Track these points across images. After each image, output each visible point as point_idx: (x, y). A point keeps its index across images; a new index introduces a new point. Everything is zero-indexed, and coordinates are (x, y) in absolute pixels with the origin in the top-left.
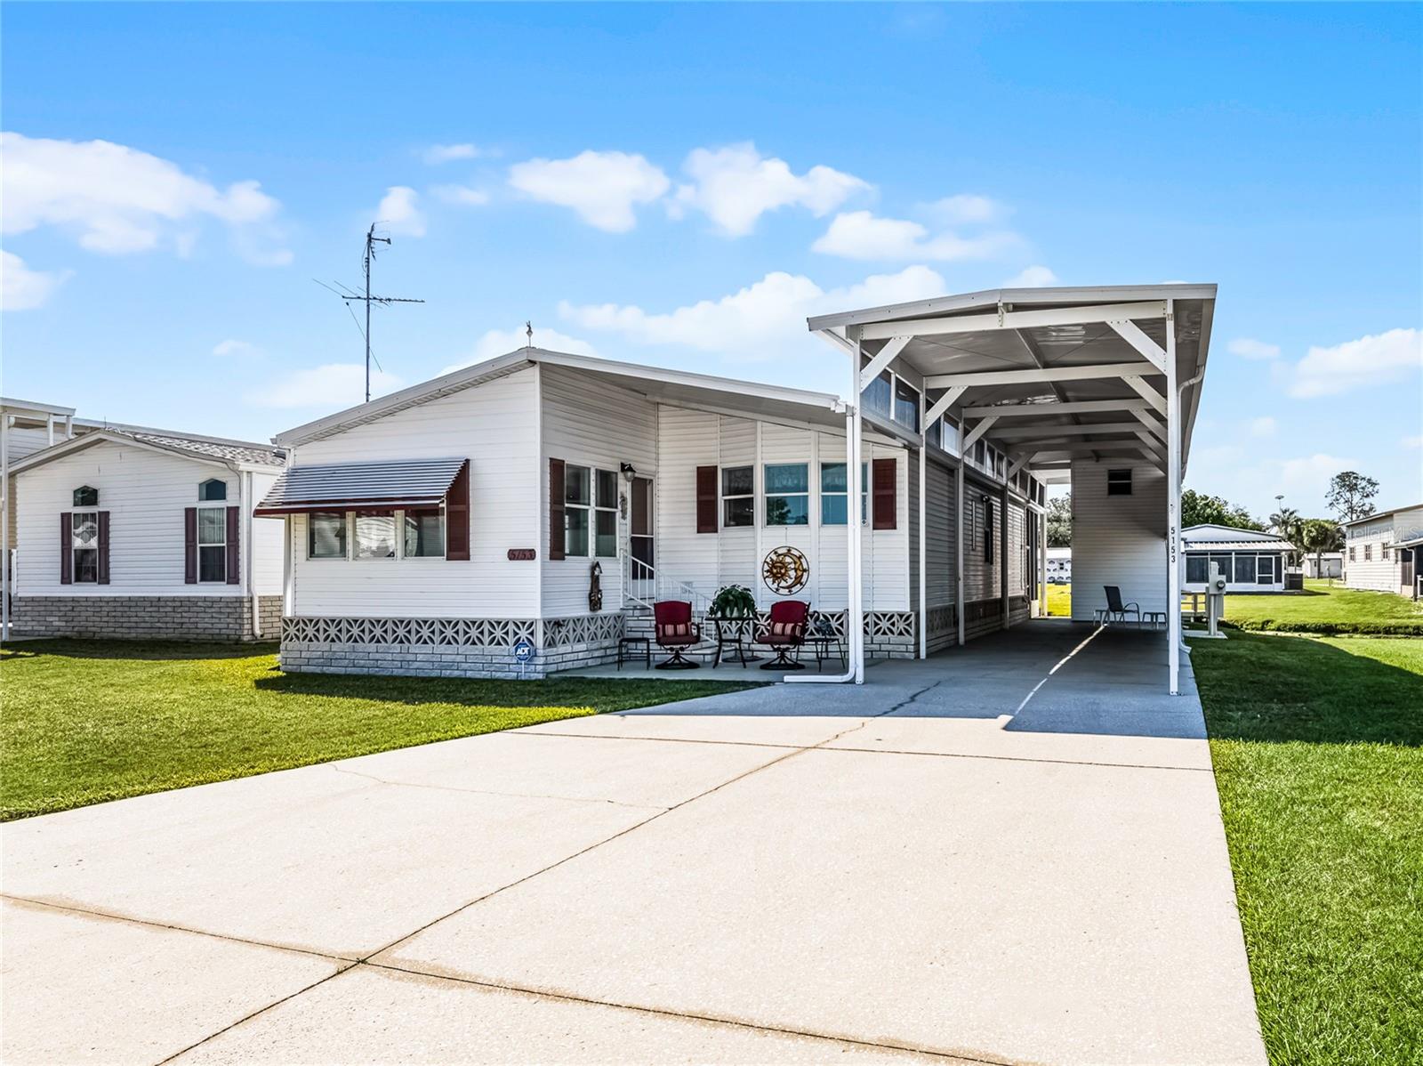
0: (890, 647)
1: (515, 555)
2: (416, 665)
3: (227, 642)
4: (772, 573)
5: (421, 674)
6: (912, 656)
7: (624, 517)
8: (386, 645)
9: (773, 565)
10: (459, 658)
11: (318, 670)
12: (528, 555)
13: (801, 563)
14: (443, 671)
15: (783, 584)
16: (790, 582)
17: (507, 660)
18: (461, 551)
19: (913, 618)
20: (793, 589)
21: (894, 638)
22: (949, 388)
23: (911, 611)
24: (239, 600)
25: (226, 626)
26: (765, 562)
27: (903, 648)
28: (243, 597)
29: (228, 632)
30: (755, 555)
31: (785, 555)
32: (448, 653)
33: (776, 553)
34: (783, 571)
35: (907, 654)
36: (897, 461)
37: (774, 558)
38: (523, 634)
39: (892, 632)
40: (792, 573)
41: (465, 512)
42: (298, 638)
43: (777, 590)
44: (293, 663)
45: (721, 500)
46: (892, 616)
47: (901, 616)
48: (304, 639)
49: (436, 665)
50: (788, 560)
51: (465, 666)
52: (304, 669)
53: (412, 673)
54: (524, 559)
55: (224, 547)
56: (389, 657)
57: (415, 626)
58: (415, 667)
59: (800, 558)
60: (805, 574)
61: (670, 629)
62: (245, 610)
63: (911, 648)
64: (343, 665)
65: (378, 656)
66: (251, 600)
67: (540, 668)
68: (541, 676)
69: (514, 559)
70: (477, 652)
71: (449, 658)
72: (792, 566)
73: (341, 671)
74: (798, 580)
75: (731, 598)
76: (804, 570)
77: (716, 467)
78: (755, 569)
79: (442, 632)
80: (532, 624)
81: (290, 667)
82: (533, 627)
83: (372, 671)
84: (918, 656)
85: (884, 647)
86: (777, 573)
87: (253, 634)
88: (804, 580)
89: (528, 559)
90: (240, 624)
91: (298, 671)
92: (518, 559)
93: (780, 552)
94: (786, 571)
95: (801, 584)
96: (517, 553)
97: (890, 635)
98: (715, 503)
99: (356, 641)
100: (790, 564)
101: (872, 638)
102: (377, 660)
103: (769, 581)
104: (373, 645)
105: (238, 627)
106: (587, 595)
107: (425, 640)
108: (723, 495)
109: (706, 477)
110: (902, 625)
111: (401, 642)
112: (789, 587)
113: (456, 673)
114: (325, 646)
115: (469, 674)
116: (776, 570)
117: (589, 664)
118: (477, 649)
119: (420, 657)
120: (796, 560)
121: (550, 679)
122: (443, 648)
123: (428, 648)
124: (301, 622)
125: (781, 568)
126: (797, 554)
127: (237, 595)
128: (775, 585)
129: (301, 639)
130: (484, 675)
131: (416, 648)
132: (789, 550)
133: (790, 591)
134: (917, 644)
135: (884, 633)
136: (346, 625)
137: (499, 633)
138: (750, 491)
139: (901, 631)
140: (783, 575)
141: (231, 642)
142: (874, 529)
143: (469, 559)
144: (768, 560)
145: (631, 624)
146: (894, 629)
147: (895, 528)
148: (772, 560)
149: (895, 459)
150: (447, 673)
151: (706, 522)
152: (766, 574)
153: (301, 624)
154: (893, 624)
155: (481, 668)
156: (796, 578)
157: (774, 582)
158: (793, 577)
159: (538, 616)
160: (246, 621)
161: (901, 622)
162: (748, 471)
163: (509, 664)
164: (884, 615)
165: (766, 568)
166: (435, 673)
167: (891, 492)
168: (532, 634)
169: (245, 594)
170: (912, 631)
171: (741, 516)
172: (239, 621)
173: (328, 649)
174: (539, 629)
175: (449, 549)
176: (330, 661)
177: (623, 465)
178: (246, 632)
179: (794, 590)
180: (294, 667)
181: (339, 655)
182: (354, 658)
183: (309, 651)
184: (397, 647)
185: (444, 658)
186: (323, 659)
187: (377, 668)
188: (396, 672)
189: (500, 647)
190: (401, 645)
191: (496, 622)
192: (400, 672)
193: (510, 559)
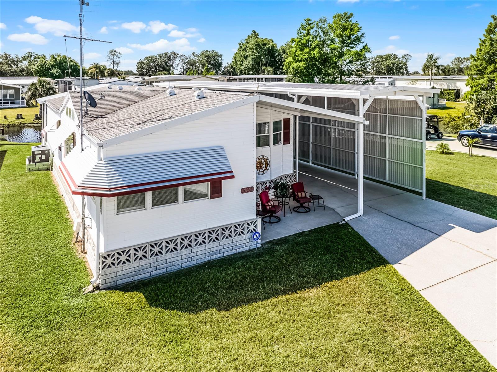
2: (197, 257)
5: (199, 262)
8: (177, 252)
10: (220, 248)
11: (130, 280)
14: (211, 256)
17: (245, 242)
18: (218, 193)
38: (252, 227)
42: (114, 264)
44: (110, 281)
49: (208, 254)
51: (223, 250)
52: (119, 282)
56: (180, 258)
58: (196, 259)
65: (172, 260)
70: (229, 243)
71: (215, 249)
82: (257, 223)
83: (169, 269)
99: (157, 255)
102: (172, 262)
104: (169, 255)
107: (200, 244)
113: (219, 256)
114: (135, 264)
115: (226, 254)
118: (229, 240)
119: (198, 253)
121: (263, 244)
122: (211, 245)
123: (203, 247)
124: (116, 254)
131: (196, 249)
136: (150, 247)
137: (239, 230)
142: (283, 144)
143: (222, 196)
150: (214, 257)
154: (290, 179)
159: (255, 217)
161: (293, 178)
163: (246, 244)
167: (288, 131)
168: (256, 226)
173: (137, 265)
174: (260, 224)
175: (211, 194)
176: (139, 272)
180: (113, 283)
181: (145, 267)
182: (156, 265)
183: (123, 270)
184: (184, 251)
185: (212, 250)
186: (134, 272)
187: (172, 266)
188: (184, 265)
189: (240, 236)
190: (187, 249)
191: (238, 225)
192: (187, 264)
193: (242, 193)
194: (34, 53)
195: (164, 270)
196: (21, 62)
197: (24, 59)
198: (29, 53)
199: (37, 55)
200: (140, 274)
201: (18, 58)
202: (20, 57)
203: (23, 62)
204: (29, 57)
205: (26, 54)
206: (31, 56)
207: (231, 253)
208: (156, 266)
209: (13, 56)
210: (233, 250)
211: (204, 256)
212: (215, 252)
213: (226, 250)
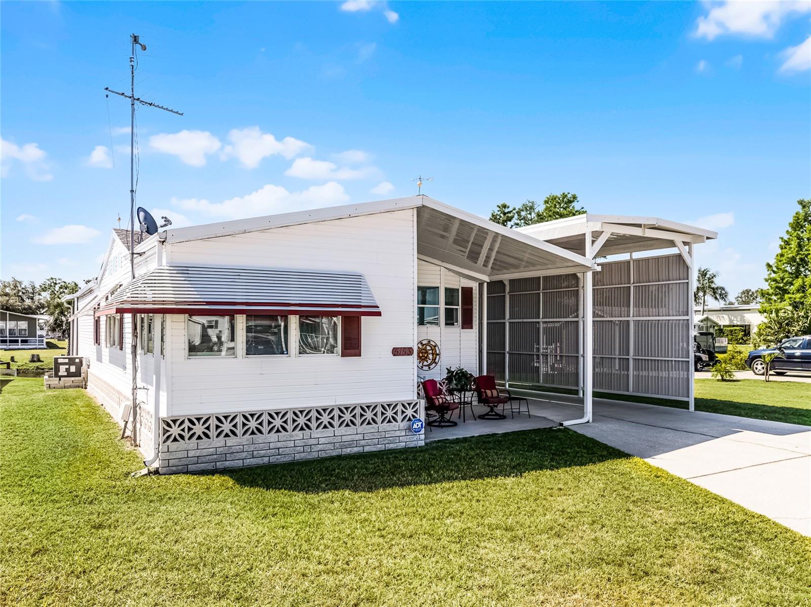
1: (397, 352)
2: (320, 447)
4: (419, 356)
5: (323, 455)
8: (287, 433)
9: (420, 351)
10: (357, 437)
12: (408, 352)
13: (436, 350)
15: (425, 363)
16: (429, 362)
17: (398, 433)
18: (354, 348)
23: (479, 374)
31: (426, 345)
33: (422, 343)
36: (473, 290)
37: (421, 346)
38: (409, 412)
40: (431, 356)
43: (422, 367)
44: (177, 464)
48: (191, 438)
49: (337, 445)
50: (428, 348)
51: (363, 442)
52: (193, 468)
53: (315, 455)
54: (404, 355)
58: (318, 449)
59: (435, 346)
60: (438, 357)
64: (237, 458)
65: (279, 445)
69: (397, 355)
70: (372, 431)
71: (349, 438)
72: (431, 352)
74: (434, 361)
76: (438, 355)
81: (174, 468)
82: (418, 406)
83: (273, 459)
86: (423, 356)
88: (437, 361)
89: (408, 355)
92: (400, 355)
93: (424, 342)
94: (427, 355)
95: (436, 363)
96: (399, 350)
99: (253, 433)
100: (429, 350)
102: (279, 449)
104: (273, 436)
107: (325, 425)
111: (303, 429)
112: (429, 366)
113: (356, 450)
114: (221, 441)
115: (367, 449)
118: (373, 428)
119: (322, 441)
120: (433, 348)
122: (342, 430)
123: (330, 431)
124: (186, 421)
125: (425, 353)
126: (434, 344)
128: (421, 364)
129: (186, 438)
130: (381, 447)
131: (317, 433)
132: (429, 342)
133: (429, 368)
137: (390, 413)
140: (426, 358)
142: (462, 329)
143: (360, 356)
147: (472, 328)
148: (420, 348)
149: (472, 288)
150: (348, 451)
153: (187, 424)
155: (376, 442)
156: (432, 360)
158: (431, 358)
163: (399, 436)
167: (470, 307)
173: (222, 444)
175: (344, 348)
176: (225, 456)
179: (432, 367)
180: (181, 467)
181: (234, 449)
182: (252, 449)
183: (198, 449)
184: (298, 434)
185: (344, 438)
186: (216, 454)
187: (279, 455)
188: (298, 457)
189: (391, 424)
190: (303, 432)
191: (388, 405)
192: (303, 455)
193: (394, 355)
194: (59, 279)
195: (266, 460)
196: (39, 294)
197: (44, 290)
198: (52, 279)
199: (65, 282)
200: (226, 461)
201: (34, 288)
202: (37, 286)
203: (42, 293)
204: (51, 286)
205: (48, 281)
206: (56, 284)
207: (375, 450)
208: (253, 451)
209: (26, 284)
210: (378, 444)
211: (331, 446)
212: (350, 444)
213: (367, 443)
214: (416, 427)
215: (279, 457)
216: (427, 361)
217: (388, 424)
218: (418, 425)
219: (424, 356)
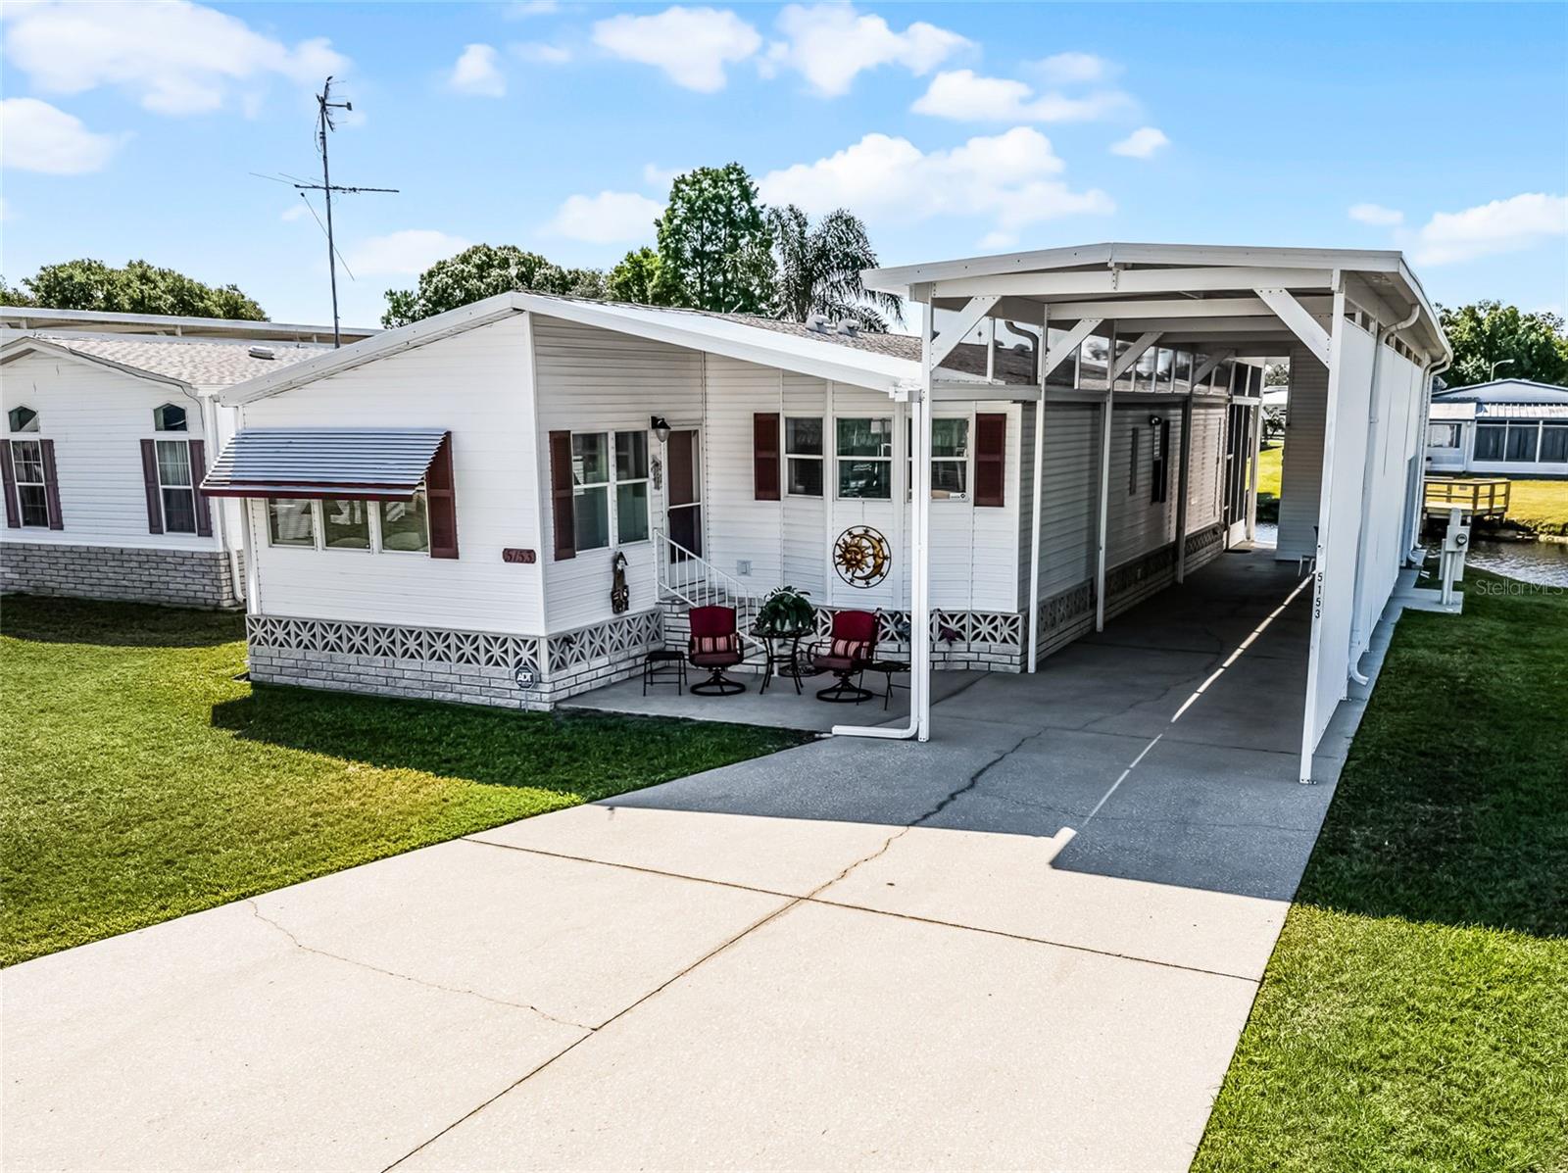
0: (990, 657)
1: (510, 555)
2: (404, 683)
3: (205, 608)
4: (845, 559)
5: (411, 695)
6: (1017, 670)
7: (657, 487)
8: (367, 656)
9: (847, 549)
10: (452, 679)
11: (292, 681)
12: (527, 556)
13: (881, 549)
14: (435, 693)
15: (859, 573)
16: (868, 571)
17: (507, 684)
18: (447, 547)
19: (1019, 623)
20: (870, 581)
21: (996, 646)
22: (1079, 320)
23: (1019, 612)
24: (214, 557)
25: (202, 588)
26: (837, 544)
27: (1007, 659)
28: (218, 554)
29: (205, 595)
30: (825, 535)
31: (861, 537)
32: (440, 671)
33: (850, 533)
34: (859, 557)
35: (1011, 667)
36: (1008, 416)
37: (848, 539)
38: (525, 654)
39: (995, 639)
40: (870, 561)
41: (449, 499)
42: (267, 641)
43: (852, 580)
44: (263, 671)
45: (784, 458)
46: (995, 618)
47: (1006, 618)
48: (274, 643)
49: (427, 684)
50: (865, 543)
51: (459, 688)
52: (277, 679)
53: (399, 693)
54: (522, 562)
55: (190, 490)
56: (372, 671)
57: (400, 636)
58: (403, 685)
59: (880, 541)
60: (886, 563)
61: (707, 644)
62: (222, 569)
63: (1017, 660)
64: (320, 676)
65: (359, 669)
66: (228, 556)
67: (546, 697)
68: (547, 708)
69: (510, 561)
70: (472, 673)
71: (441, 678)
72: (871, 551)
73: (319, 684)
74: (877, 569)
75: (782, 608)
76: (885, 558)
77: (779, 414)
78: (824, 552)
79: (431, 646)
80: (534, 643)
81: (260, 675)
82: (536, 647)
83: (354, 687)
84: (1025, 670)
85: (983, 657)
86: (852, 559)
87: (234, 598)
88: (884, 570)
89: (527, 562)
90: (218, 587)
91: (271, 681)
92: (514, 561)
93: (856, 532)
94: (863, 557)
95: (881, 574)
96: (513, 554)
97: (991, 642)
98: (776, 461)
99: (333, 649)
100: (867, 548)
101: (969, 645)
102: (359, 674)
103: (842, 568)
104: (352, 657)
105: (215, 590)
106: (609, 595)
107: (412, 653)
108: (787, 453)
109: (765, 427)
110: (1006, 631)
111: (385, 654)
112: (867, 578)
113: (450, 696)
114: (299, 653)
115: (465, 698)
116: (850, 556)
117: (613, 681)
118: (472, 669)
119: (407, 674)
120: (876, 544)
121: (558, 709)
122: (433, 665)
123: (416, 663)
124: (268, 623)
125: (856, 553)
126: (877, 536)
127: (212, 550)
128: (849, 575)
129: (270, 643)
130: (482, 700)
131: (403, 663)
132: (866, 531)
133: (867, 583)
134: (1025, 653)
135: (984, 639)
136: (321, 629)
137: (496, 651)
138: (818, 450)
139: (1005, 638)
140: (859, 562)
141: (209, 608)
142: (975, 505)
143: (457, 558)
144: (841, 542)
145: (669, 622)
146: (997, 635)
147: (1002, 506)
148: (845, 542)
149: (1005, 415)
150: (439, 695)
151: (766, 486)
152: (837, 560)
153: (269, 626)
154: (995, 628)
155: (478, 692)
156: (875, 567)
157: (847, 570)
158: (871, 564)
159: (542, 633)
160: (224, 583)
161: (1005, 627)
162: (817, 423)
163: (511, 690)
164: (985, 617)
165: (838, 552)
166: (426, 695)
167: (996, 458)
168: (535, 654)
169: (221, 550)
170: (1019, 639)
171: (809, 480)
172: (215, 583)
173: (301, 656)
174: (543, 649)
175: (434, 545)
176: (305, 672)
177: (654, 420)
178: (225, 596)
179: (873, 581)
180: (266, 676)
181: (315, 665)
182: (332, 670)
183: (280, 658)
185: (436, 677)
186: (296, 668)
187: (360, 683)
189: (499, 668)
190: (385, 657)
191: (494, 638)
192: (386, 690)
193: (506, 561)
195: (347, 686)
200: (305, 677)
207: (475, 702)
211: (419, 685)
212: (443, 686)
213: (465, 689)
214: (522, 679)
215: (360, 685)
216: (862, 570)
217: (494, 667)
218: (525, 677)
219: (856, 559)
